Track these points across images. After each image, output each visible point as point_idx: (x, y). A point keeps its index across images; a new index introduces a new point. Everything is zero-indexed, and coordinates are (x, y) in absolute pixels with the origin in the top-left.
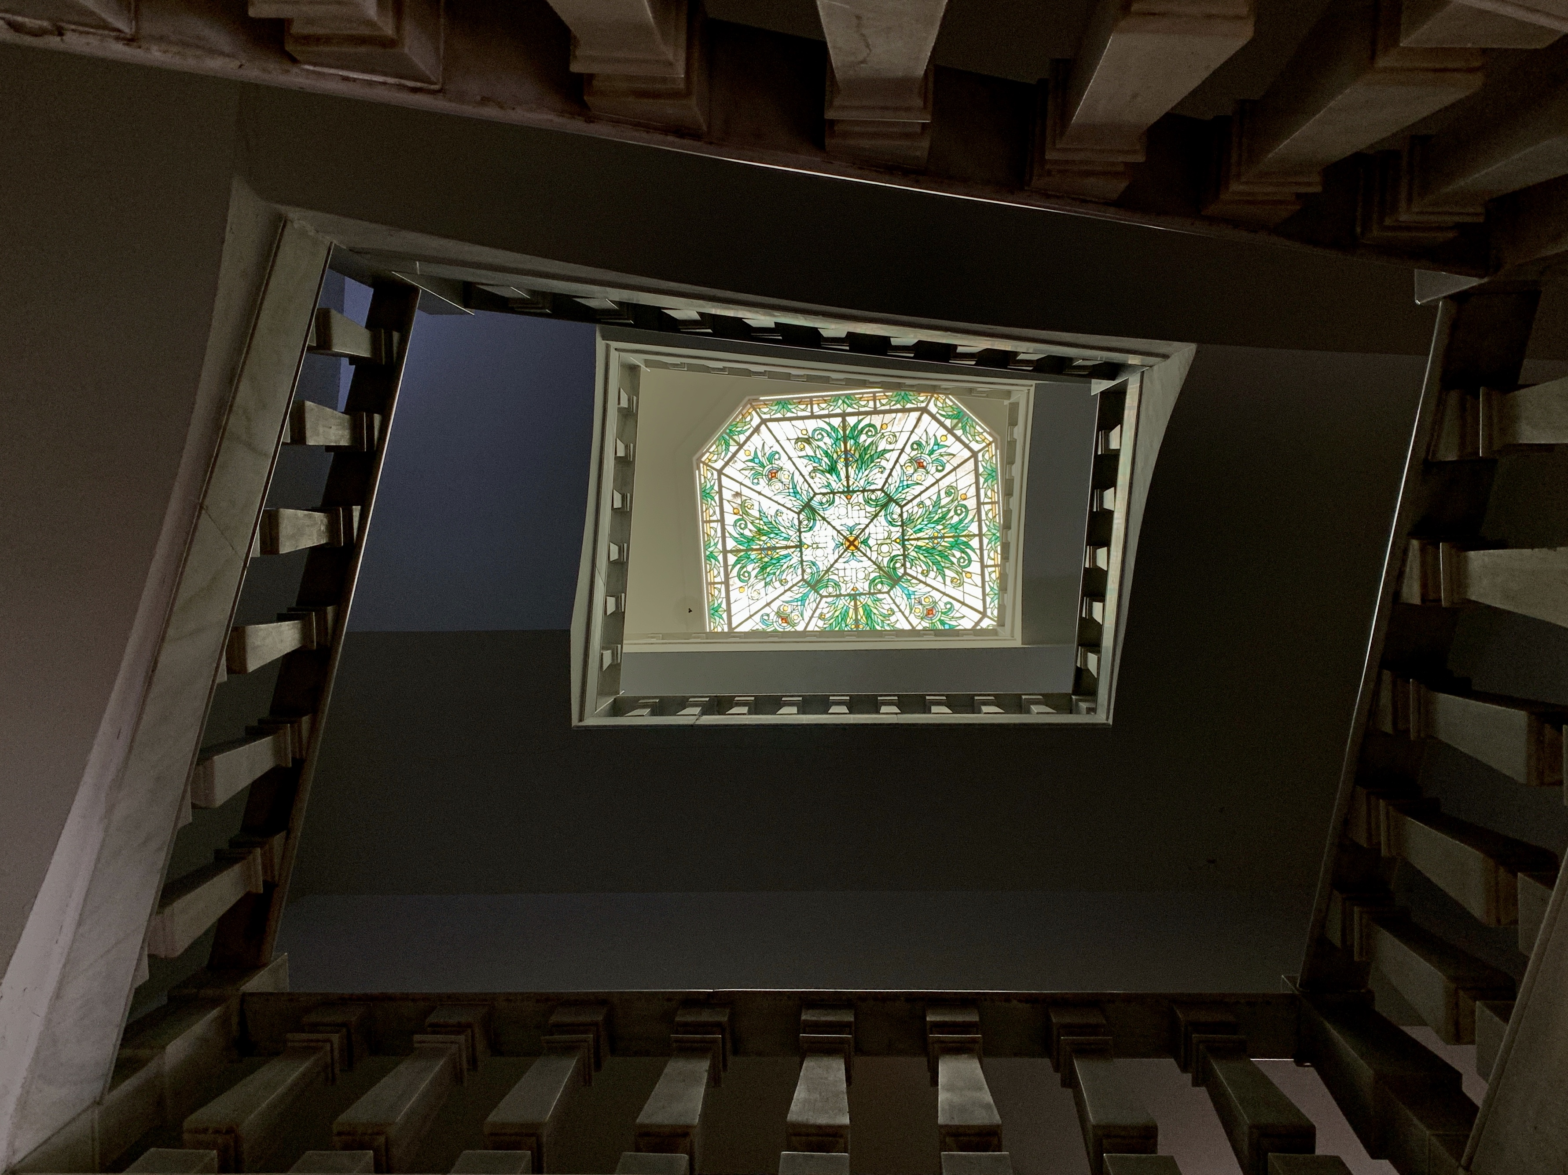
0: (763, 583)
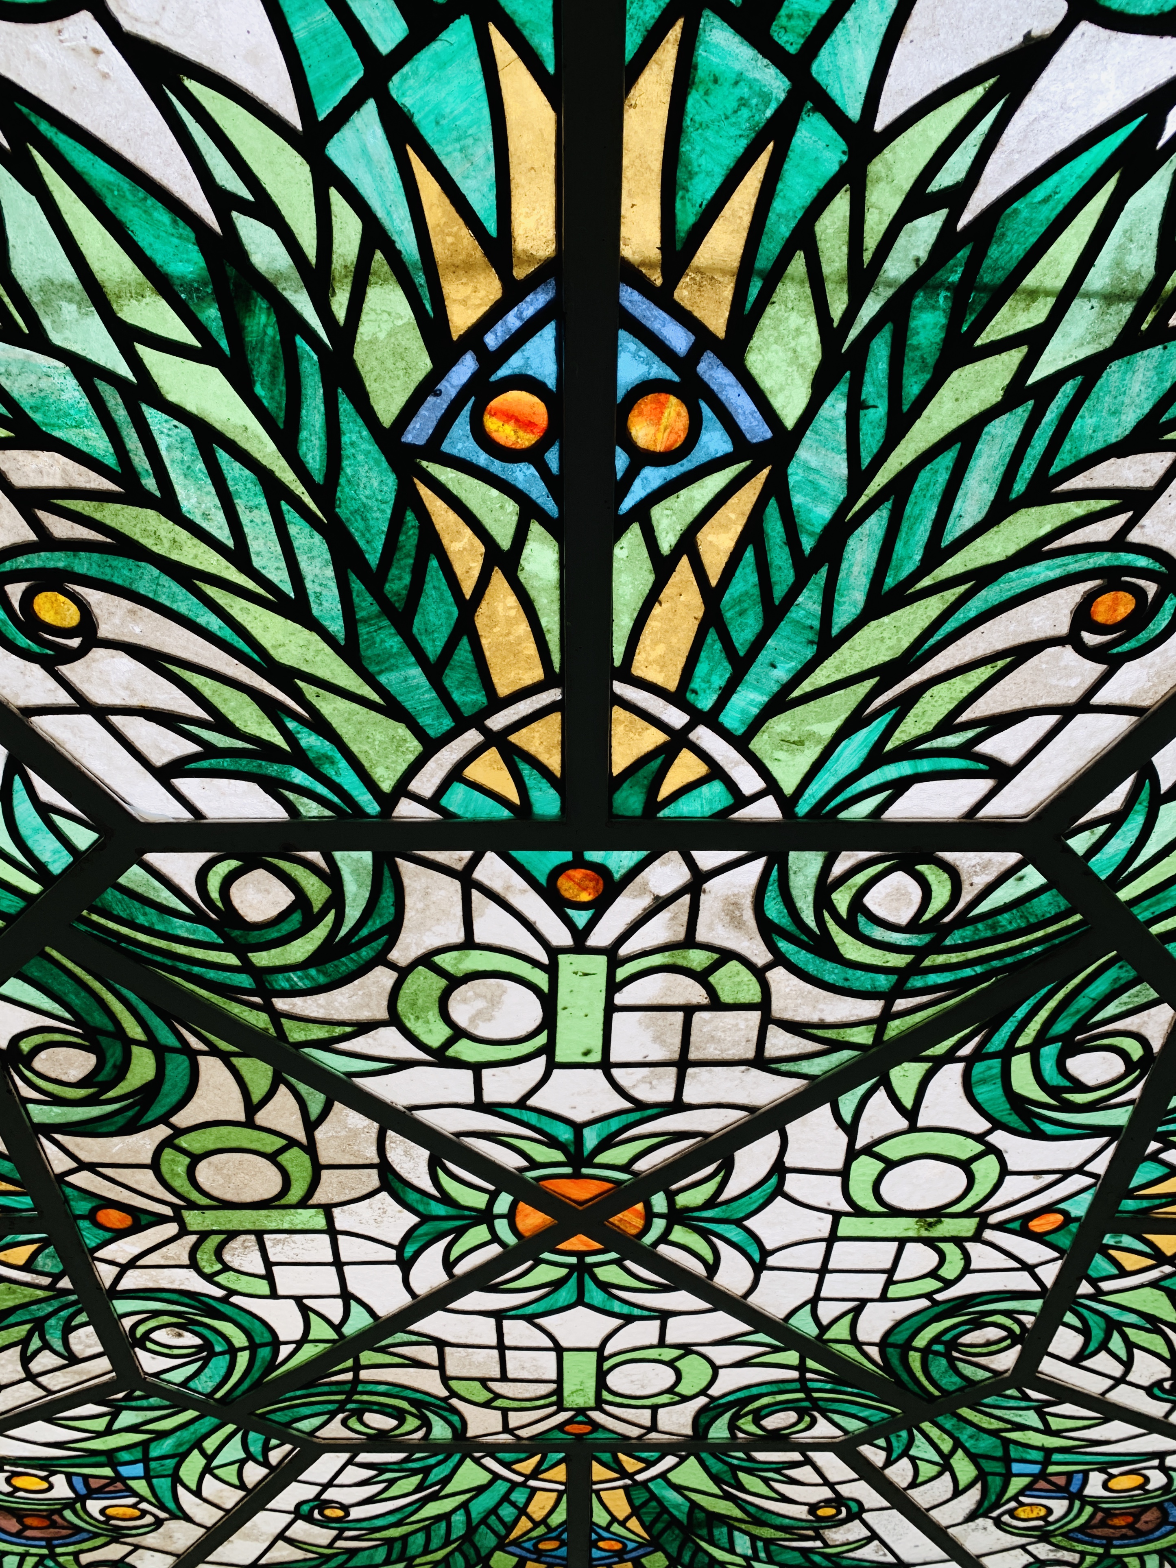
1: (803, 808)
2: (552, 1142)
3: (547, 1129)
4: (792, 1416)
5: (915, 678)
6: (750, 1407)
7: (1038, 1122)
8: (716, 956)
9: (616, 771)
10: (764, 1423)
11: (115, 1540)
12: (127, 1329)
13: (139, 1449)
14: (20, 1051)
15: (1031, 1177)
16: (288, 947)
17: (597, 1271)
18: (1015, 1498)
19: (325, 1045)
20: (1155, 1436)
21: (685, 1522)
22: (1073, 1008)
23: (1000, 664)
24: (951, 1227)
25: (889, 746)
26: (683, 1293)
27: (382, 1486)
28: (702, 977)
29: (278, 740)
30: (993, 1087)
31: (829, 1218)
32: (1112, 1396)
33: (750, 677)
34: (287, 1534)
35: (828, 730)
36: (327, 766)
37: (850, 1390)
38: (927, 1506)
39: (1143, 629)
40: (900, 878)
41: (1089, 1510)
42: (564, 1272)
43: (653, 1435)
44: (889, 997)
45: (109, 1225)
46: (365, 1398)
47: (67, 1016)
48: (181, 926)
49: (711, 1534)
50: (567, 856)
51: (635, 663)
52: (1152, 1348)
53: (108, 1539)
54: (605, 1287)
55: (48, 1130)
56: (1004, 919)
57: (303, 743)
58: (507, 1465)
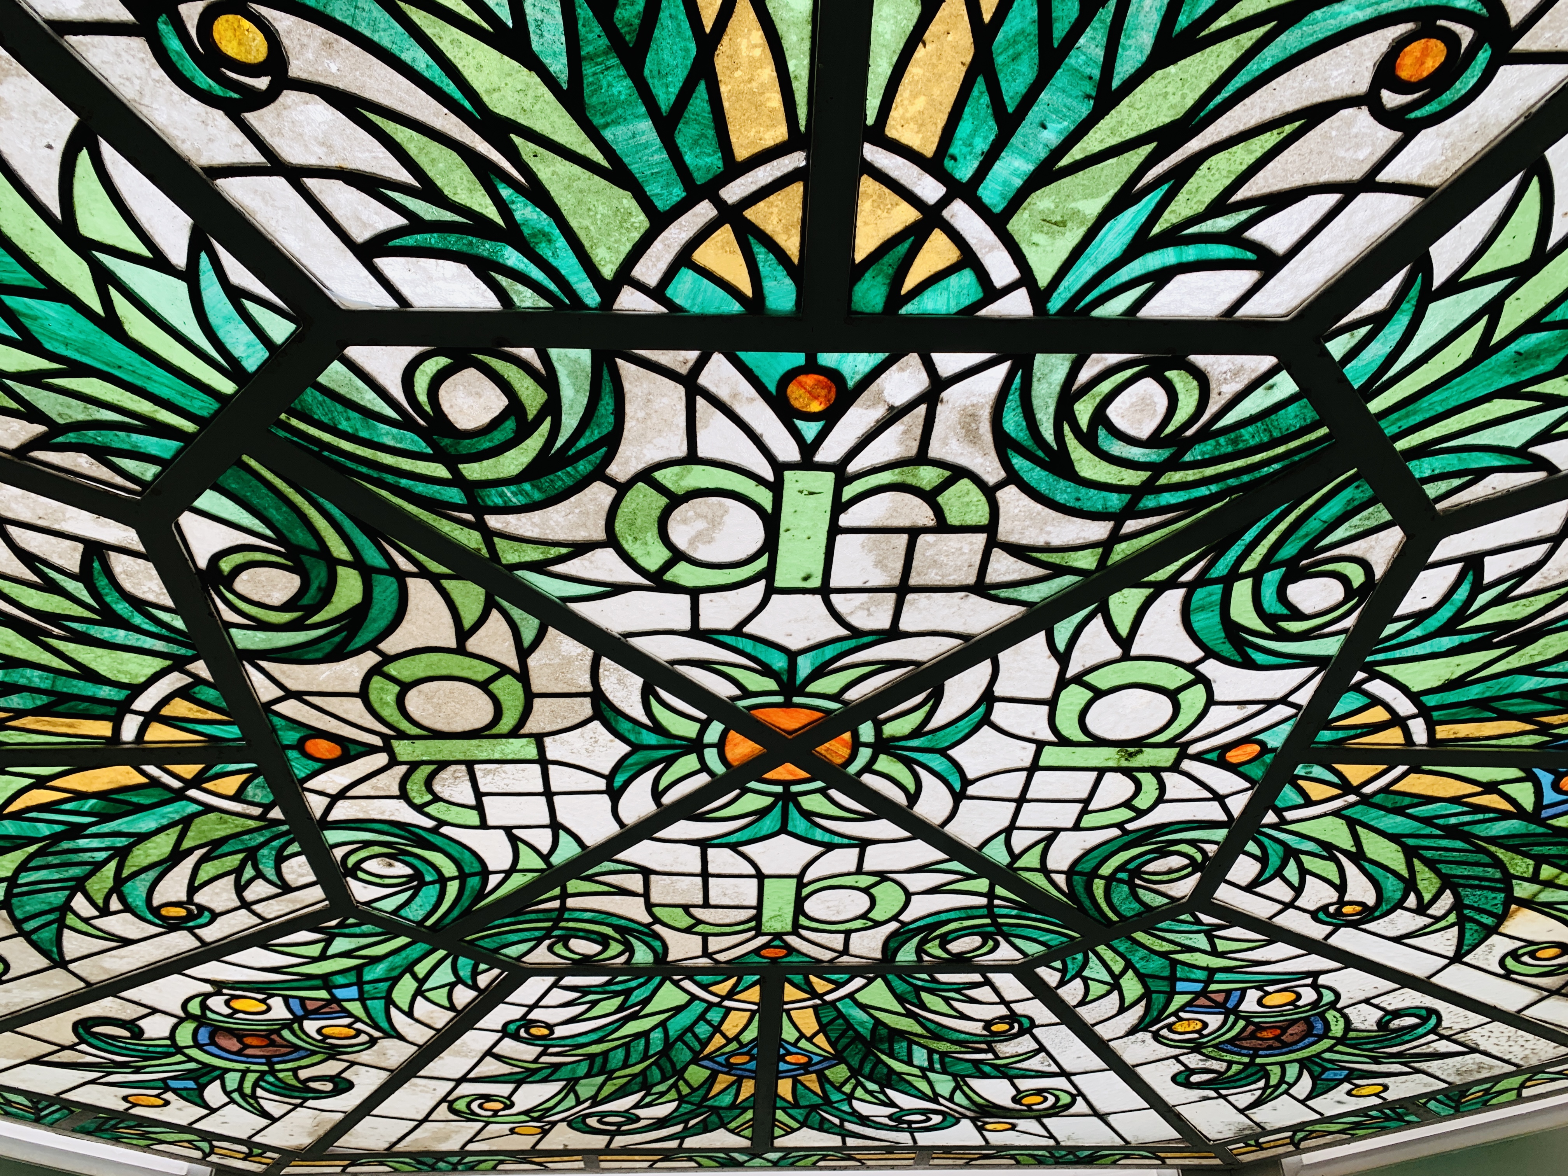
1: (1055, 304)
2: (766, 671)
3: (762, 657)
4: (977, 940)
5: (1195, 145)
6: (938, 932)
7: (1250, 651)
8: (947, 473)
9: (859, 257)
10: (949, 947)
11: (332, 1056)
12: (339, 859)
13: (354, 973)
14: (220, 571)
15: (1236, 707)
16: (501, 458)
17: (801, 799)
18: (1175, 1014)
19: (539, 567)
20: (1314, 957)
21: (868, 1038)
22: (1302, 531)
23: (1288, 129)
24: (1151, 758)
25: (1156, 230)
26: (884, 822)
27: (586, 1006)
28: (930, 497)
29: (491, 212)
30: (1211, 614)
31: (1032, 747)
32: (1279, 921)
33: (1016, 140)
34: (495, 1050)
35: (1093, 207)
36: (543, 245)
37: (1034, 915)
38: (1093, 1022)
39: (1448, 88)
40: (1148, 387)
41: (1241, 1023)
42: (769, 800)
43: (845, 959)
44: (1118, 518)
45: (318, 756)
46: (571, 924)
47: (268, 533)
48: (388, 433)
49: (891, 1048)
50: (798, 359)
51: (890, 122)
52: (1324, 875)
53: (325, 1056)
54: (808, 815)
55: (254, 656)
56: (1246, 433)
57: (518, 216)
58: (705, 987)
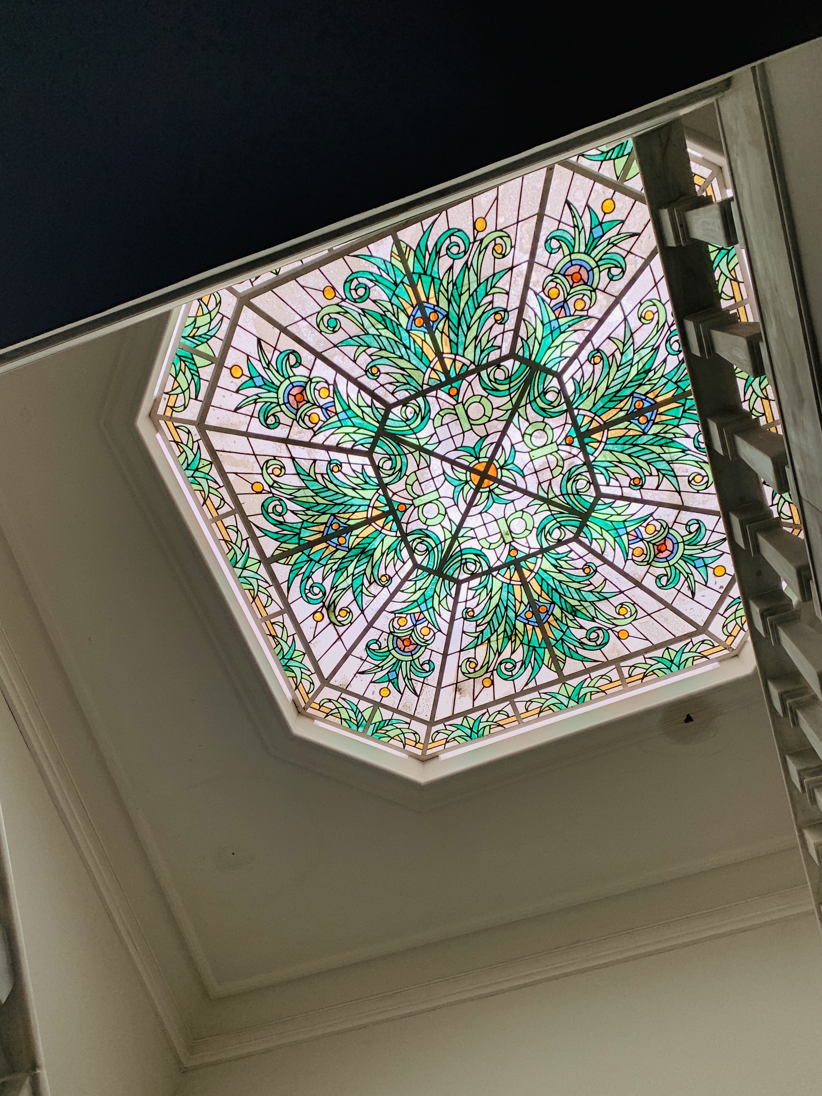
0: (602, 605)
2: (471, 455)
3: (509, 459)
5: (620, 465)
9: (592, 436)
14: (500, 367)
16: (542, 403)
18: (629, 547)
19: (520, 415)
23: (625, 474)
27: (478, 597)
29: (584, 391)
33: (614, 445)
34: (464, 630)
35: (608, 459)
36: (580, 398)
41: (651, 545)
43: (532, 551)
45: (450, 391)
46: (465, 556)
47: (513, 373)
48: (541, 386)
51: (611, 431)
53: (424, 648)
55: (480, 375)
57: (584, 394)
